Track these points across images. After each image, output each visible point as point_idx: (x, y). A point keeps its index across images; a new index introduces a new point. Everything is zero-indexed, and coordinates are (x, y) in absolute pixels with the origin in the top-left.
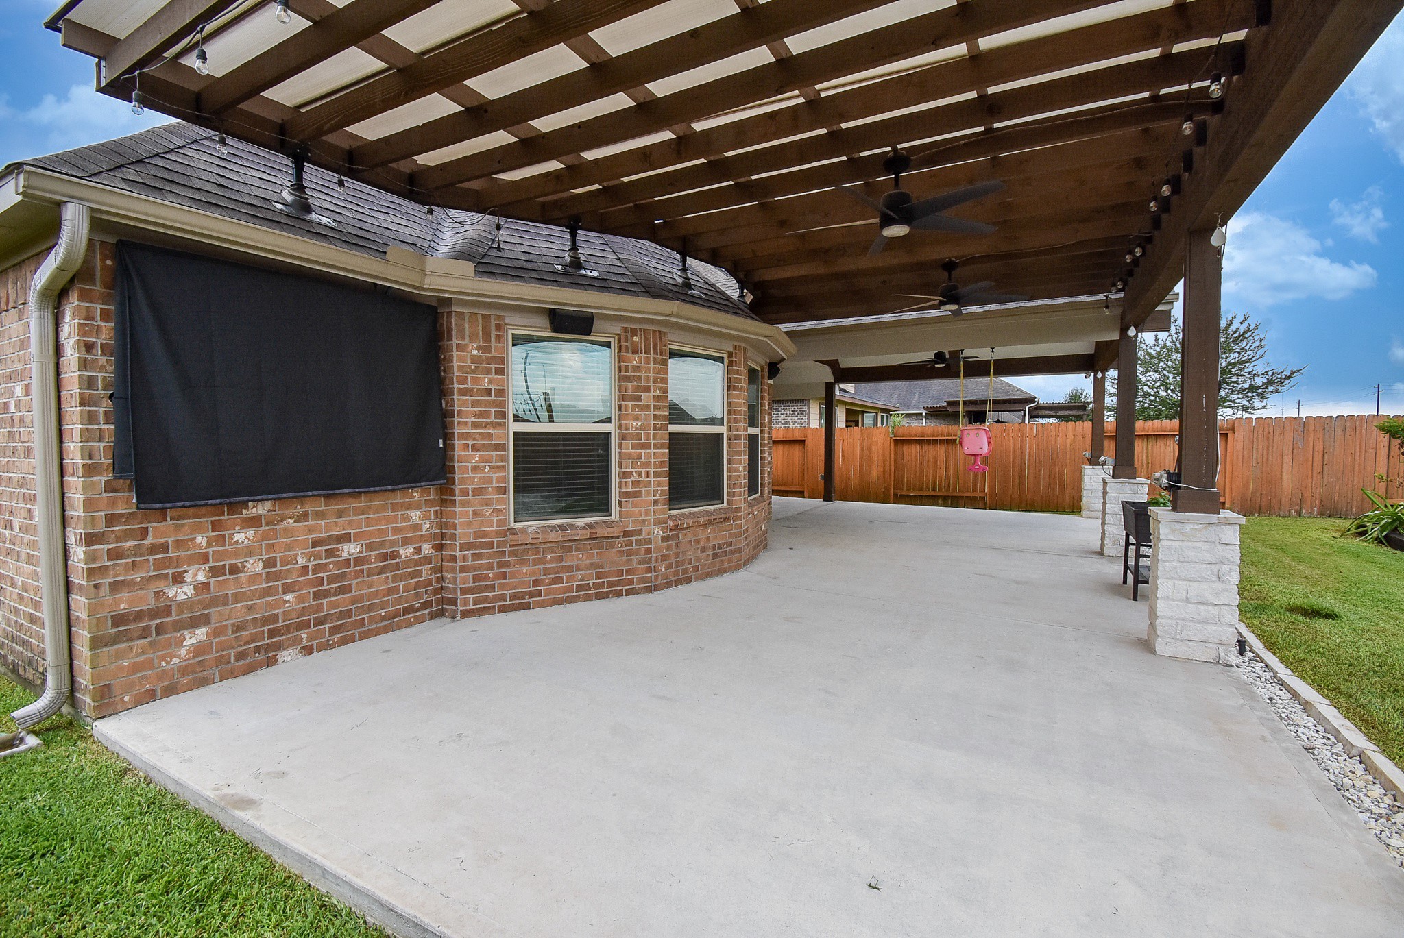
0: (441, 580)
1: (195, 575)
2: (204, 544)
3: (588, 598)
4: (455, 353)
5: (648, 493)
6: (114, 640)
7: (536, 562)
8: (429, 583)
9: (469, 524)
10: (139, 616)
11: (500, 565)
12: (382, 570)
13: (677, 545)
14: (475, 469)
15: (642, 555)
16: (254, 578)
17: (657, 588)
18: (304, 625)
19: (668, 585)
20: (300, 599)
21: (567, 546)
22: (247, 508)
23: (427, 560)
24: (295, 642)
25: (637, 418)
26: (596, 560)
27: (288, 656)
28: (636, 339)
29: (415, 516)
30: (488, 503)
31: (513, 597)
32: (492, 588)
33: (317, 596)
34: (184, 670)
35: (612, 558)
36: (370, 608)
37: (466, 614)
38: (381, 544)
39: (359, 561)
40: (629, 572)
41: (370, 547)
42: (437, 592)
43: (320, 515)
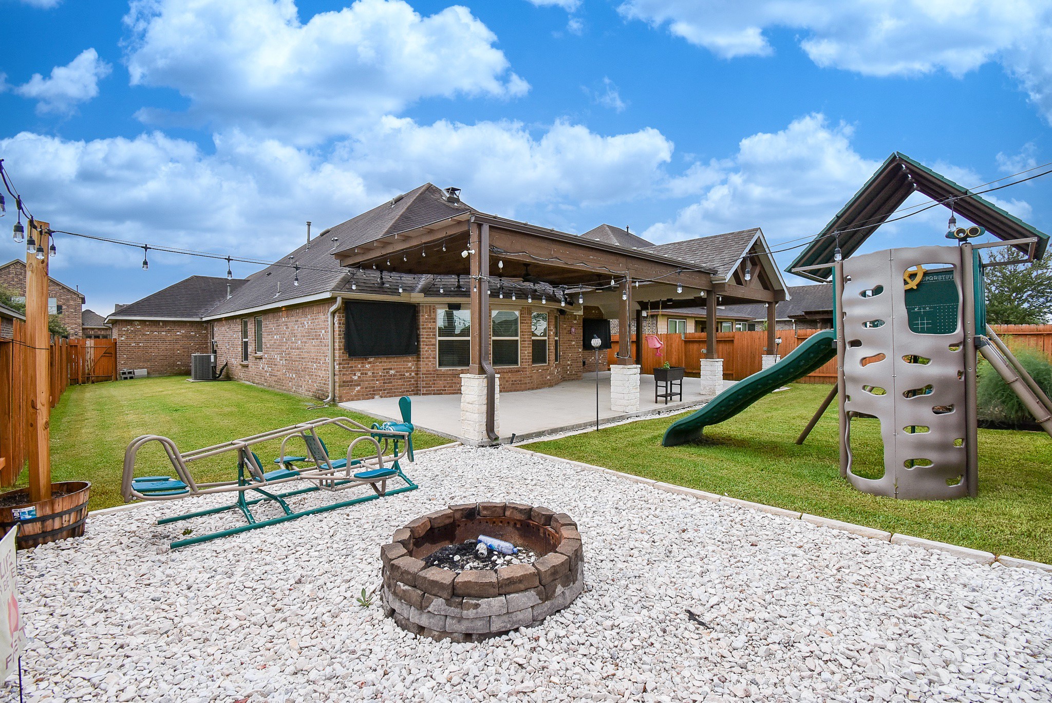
0: (417, 384)
1: (358, 374)
2: (360, 367)
4: (421, 317)
6: (343, 386)
7: (445, 380)
8: (414, 384)
9: (425, 367)
10: (347, 382)
11: (434, 380)
12: (400, 379)
14: (426, 351)
16: (370, 376)
18: (381, 390)
20: (380, 383)
22: (369, 359)
23: (414, 377)
24: (379, 394)
27: (377, 397)
29: (410, 364)
30: (430, 361)
31: (437, 390)
32: (431, 387)
33: (384, 383)
34: (356, 396)
36: (397, 389)
37: (423, 394)
38: (400, 371)
39: (394, 375)
41: (397, 372)
42: (416, 387)
43: (385, 362)
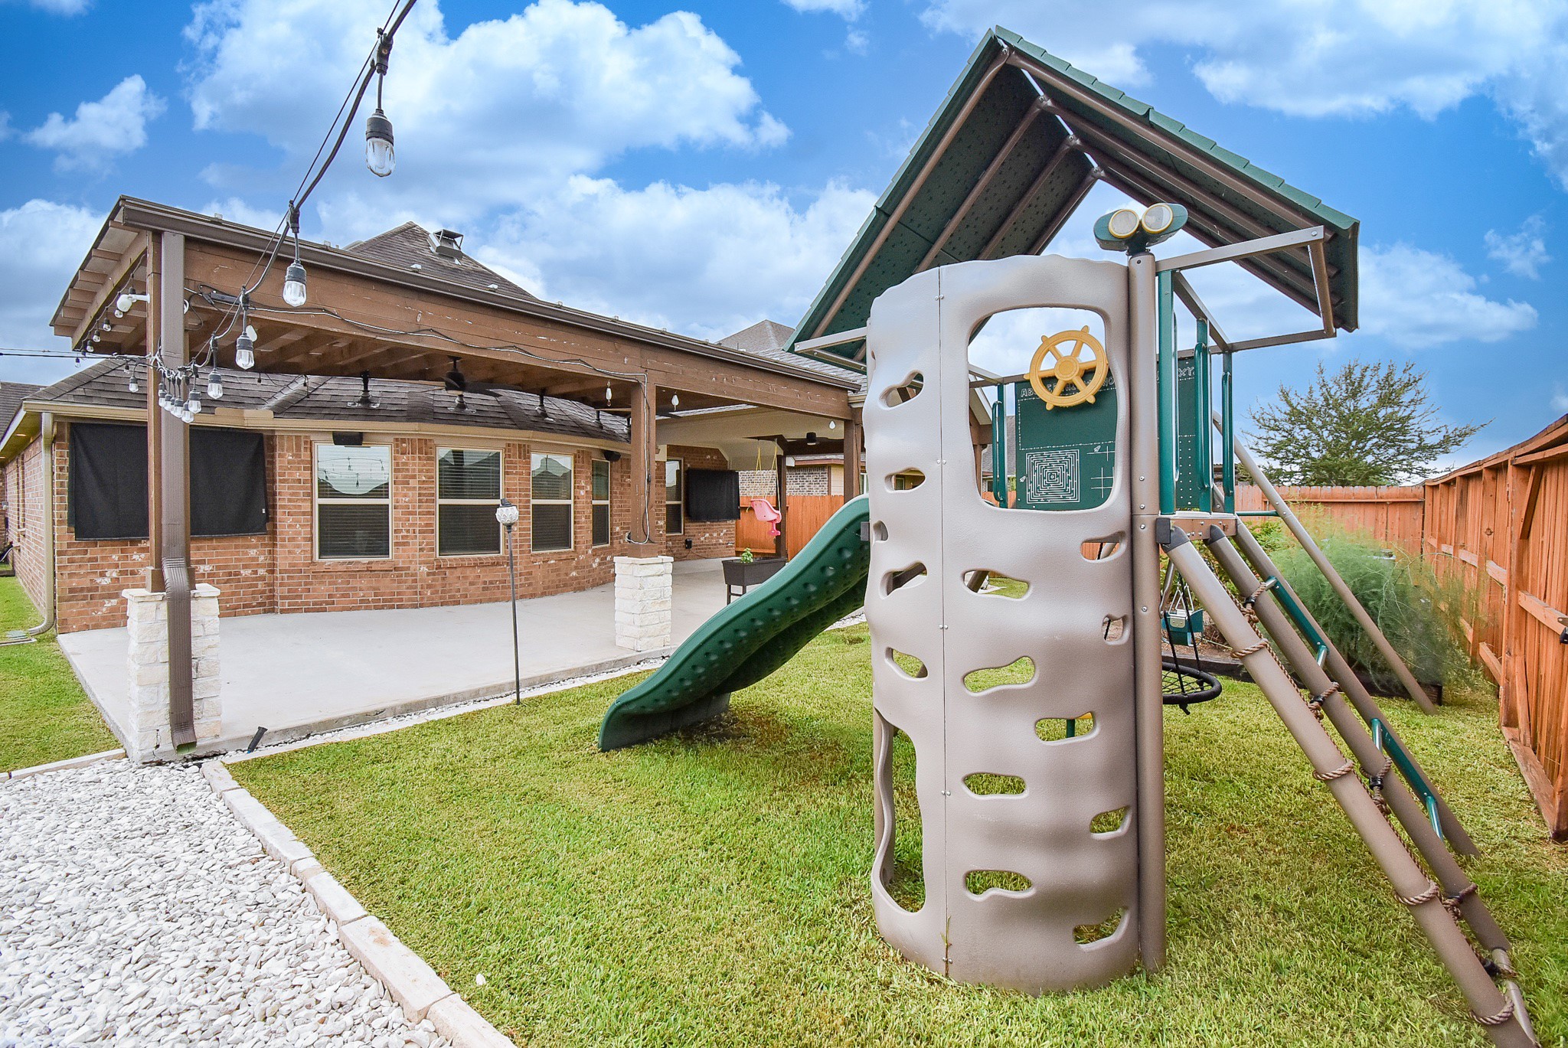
0: (270, 592)
1: (111, 574)
2: (117, 559)
3: (367, 608)
4: (277, 459)
5: (414, 544)
7: (330, 584)
8: (263, 592)
9: (286, 558)
11: (306, 584)
12: (228, 581)
13: (443, 579)
14: (289, 526)
15: (410, 583)
17: (422, 606)
19: (433, 605)
21: (352, 574)
22: (140, 542)
23: (263, 578)
25: (405, 496)
26: (374, 584)
28: (404, 445)
29: (253, 553)
30: (298, 546)
31: (315, 604)
32: (300, 597)
34: (104, 618)
35: (387, 584)
37: (283, 611)
38: (226, 567)
40: (399, 594)
42: (268, 598)
